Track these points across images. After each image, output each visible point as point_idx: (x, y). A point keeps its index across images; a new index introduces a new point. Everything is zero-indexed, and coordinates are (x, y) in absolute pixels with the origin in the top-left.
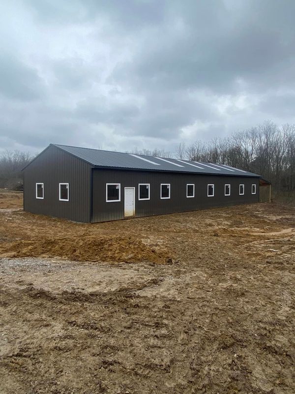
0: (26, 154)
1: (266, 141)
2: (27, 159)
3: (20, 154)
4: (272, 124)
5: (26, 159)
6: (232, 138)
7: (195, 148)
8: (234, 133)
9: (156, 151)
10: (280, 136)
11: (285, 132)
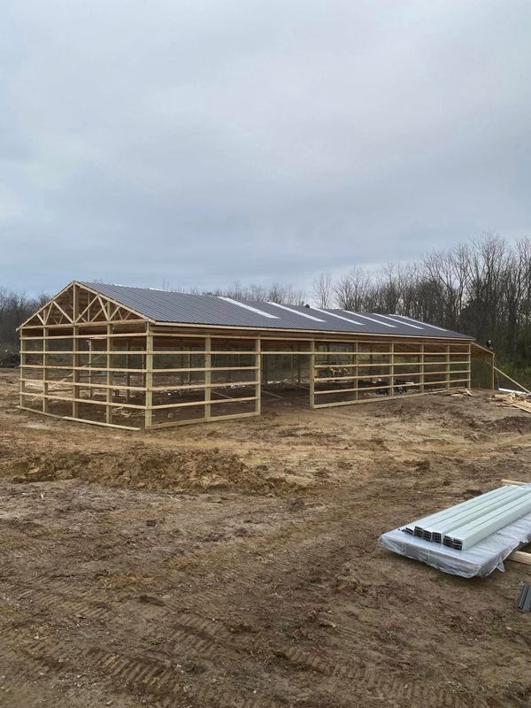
0: (18, 295)
1: (486, 271)
2: (22, 305)
3: (8, 296)
4: (497, 237)
5: (19, 305)
6: (421, 264)
7: (352, 283)
8: (425, 255)
9: (275, 288)
10: (514, 262)
11: (521, 252)
